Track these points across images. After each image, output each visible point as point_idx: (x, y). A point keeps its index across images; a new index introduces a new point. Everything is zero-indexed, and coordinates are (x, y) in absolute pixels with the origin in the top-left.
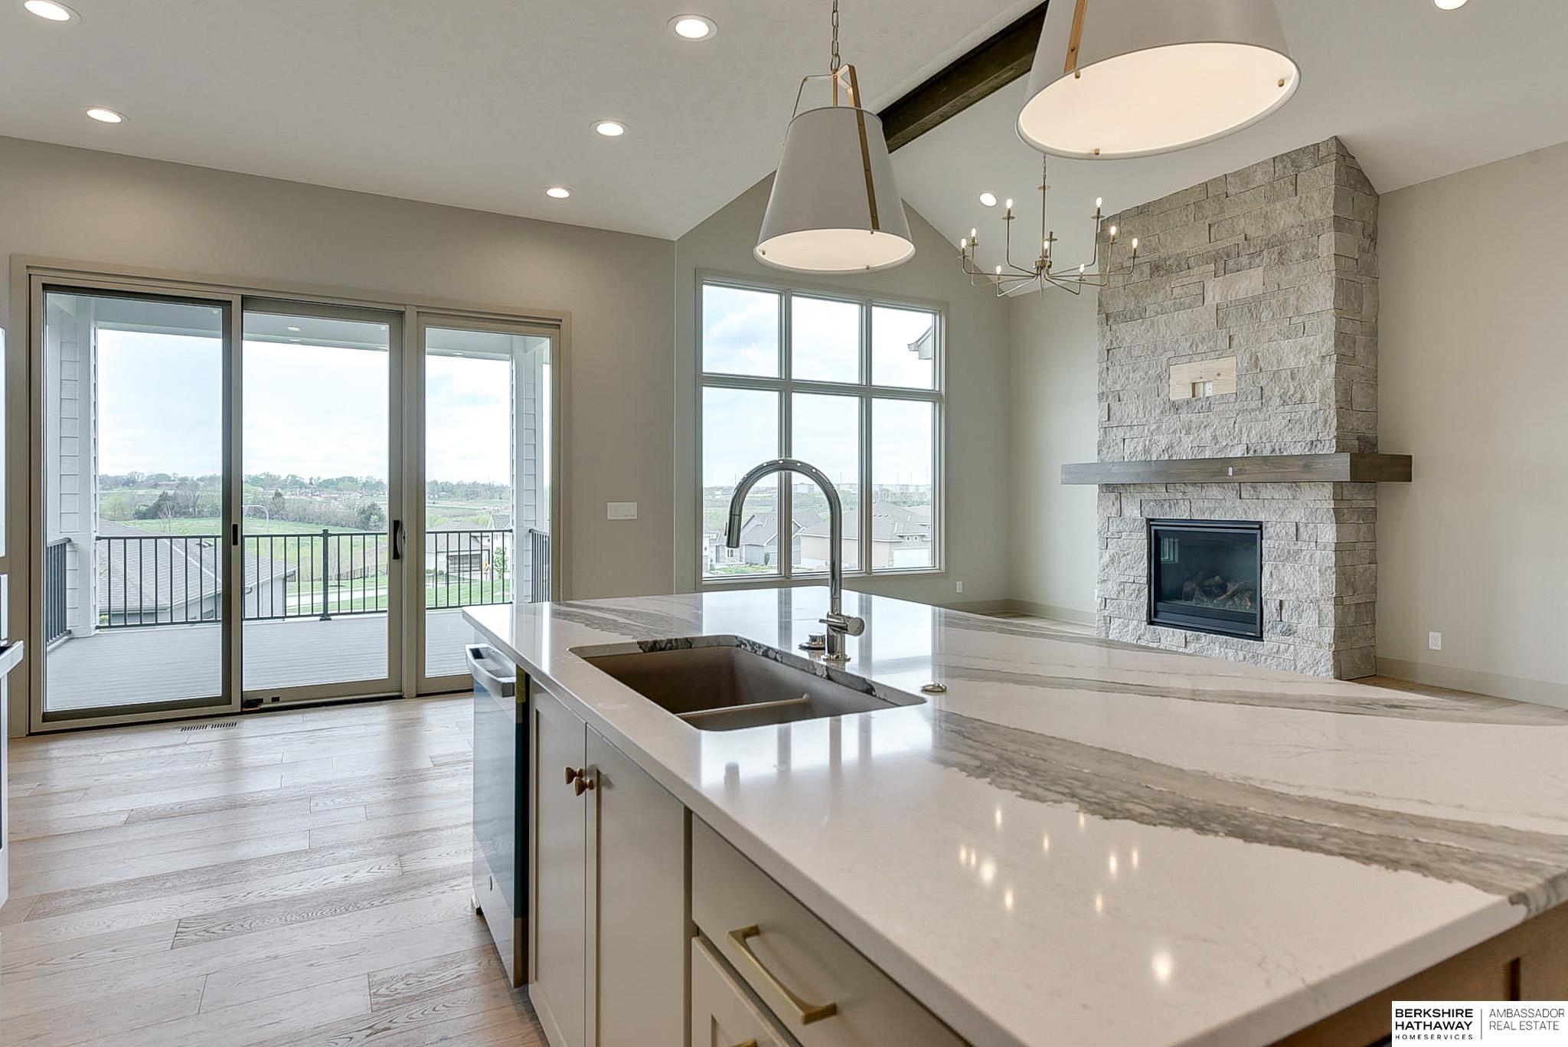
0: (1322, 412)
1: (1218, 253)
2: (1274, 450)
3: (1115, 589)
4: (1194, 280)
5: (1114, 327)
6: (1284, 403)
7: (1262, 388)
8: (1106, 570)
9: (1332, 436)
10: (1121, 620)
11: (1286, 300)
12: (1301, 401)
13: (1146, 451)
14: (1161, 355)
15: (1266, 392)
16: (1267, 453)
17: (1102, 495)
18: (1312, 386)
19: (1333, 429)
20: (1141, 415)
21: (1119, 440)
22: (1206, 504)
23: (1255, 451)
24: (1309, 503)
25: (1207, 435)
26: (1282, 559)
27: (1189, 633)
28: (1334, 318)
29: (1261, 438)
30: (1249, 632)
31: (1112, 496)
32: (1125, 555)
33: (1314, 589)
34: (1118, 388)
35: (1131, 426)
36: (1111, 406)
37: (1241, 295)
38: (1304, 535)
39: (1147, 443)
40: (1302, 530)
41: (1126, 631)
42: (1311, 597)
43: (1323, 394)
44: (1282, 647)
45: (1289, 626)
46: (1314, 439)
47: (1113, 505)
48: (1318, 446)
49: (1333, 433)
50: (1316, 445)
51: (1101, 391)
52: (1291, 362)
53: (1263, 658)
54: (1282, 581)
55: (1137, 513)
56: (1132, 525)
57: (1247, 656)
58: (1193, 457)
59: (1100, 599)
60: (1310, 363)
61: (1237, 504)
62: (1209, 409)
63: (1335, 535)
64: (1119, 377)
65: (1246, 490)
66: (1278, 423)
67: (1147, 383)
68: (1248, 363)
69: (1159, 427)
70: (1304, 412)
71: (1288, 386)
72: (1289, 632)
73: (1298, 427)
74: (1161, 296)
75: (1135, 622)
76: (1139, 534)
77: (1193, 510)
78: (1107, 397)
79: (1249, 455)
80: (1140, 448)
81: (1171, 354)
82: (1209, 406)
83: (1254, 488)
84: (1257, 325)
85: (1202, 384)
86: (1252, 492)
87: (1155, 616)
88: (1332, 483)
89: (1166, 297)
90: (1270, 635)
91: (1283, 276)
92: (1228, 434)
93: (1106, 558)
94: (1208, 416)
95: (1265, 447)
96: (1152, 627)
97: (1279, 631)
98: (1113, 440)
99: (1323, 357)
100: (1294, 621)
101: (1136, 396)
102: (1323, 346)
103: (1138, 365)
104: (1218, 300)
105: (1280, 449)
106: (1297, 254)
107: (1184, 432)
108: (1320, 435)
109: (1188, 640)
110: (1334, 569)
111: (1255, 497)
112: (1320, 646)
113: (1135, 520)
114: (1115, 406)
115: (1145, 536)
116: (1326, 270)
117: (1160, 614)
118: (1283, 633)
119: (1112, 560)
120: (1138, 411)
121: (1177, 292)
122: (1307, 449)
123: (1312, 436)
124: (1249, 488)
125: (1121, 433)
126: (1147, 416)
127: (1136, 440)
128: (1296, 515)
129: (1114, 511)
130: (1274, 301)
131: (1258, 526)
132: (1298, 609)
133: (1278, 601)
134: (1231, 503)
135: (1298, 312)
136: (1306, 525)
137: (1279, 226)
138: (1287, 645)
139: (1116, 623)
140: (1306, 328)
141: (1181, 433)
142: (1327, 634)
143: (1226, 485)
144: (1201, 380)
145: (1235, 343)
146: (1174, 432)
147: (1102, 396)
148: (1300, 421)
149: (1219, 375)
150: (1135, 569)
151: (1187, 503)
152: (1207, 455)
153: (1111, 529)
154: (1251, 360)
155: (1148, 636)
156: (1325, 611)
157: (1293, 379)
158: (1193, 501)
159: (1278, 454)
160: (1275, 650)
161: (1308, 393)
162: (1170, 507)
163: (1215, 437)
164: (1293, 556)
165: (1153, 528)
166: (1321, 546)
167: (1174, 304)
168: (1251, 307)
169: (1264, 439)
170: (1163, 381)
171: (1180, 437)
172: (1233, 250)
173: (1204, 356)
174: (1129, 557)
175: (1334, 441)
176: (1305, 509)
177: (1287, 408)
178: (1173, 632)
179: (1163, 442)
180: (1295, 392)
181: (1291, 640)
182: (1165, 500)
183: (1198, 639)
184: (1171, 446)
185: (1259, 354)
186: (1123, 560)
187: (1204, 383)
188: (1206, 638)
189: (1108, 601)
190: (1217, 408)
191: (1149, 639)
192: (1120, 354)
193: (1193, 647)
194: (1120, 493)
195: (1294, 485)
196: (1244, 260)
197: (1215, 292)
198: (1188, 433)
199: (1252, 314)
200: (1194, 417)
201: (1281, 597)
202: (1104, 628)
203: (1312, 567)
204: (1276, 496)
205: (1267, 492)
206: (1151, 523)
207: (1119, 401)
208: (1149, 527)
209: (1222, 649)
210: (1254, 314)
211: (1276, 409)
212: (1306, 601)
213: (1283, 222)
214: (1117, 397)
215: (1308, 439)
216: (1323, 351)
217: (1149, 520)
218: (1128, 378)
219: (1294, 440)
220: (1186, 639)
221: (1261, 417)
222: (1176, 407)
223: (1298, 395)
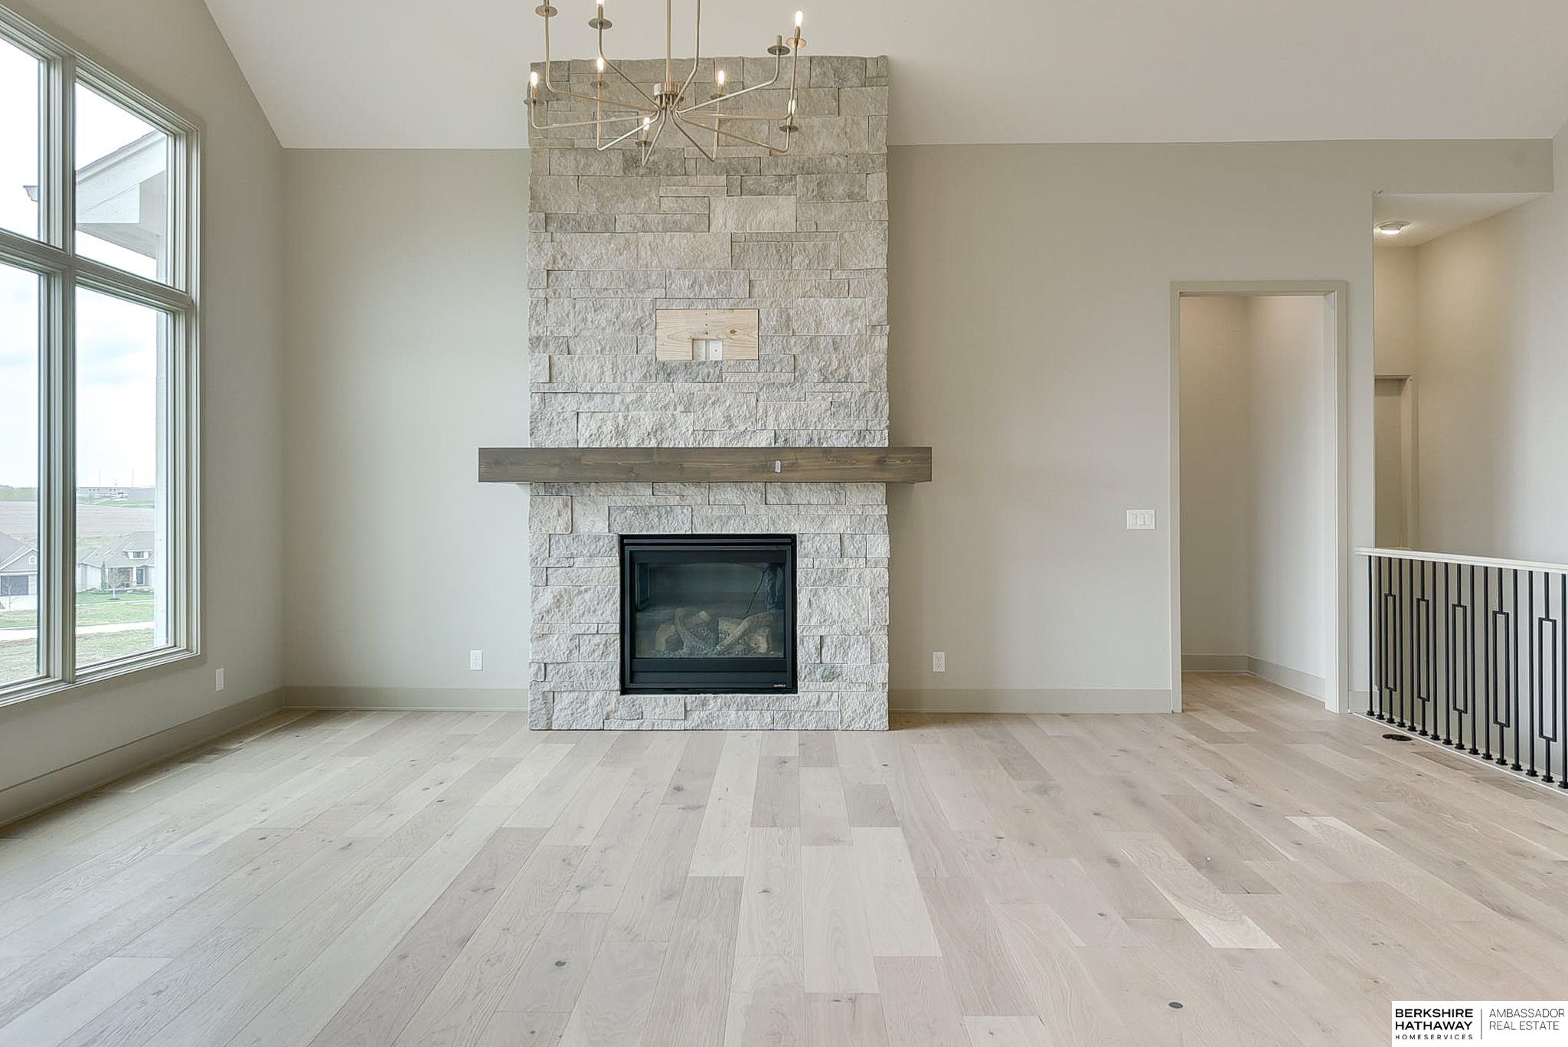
0: (872, 394)
1: (730, 163)
2: (811, 439)
3: (564, 647)
4: (695, 192)
5: (558, 236)
6: (825, 380)
7: (794, 355)
8: (547, 619)
9: (883, 425)
10: (572, 694)
11: (825, 247)
12: (846, 378)
13: (620, 433)
14: (642, 291)
15: (801, 364)
16: (801, 443)
17: (539, 499)
18: (859, 362)
19: (885, 417)
20: (608, 377)
21: (569, 414)
22: (716, 512)
23: (786, 440)
24: (857, 510)
25: (718, 413)
26: (823, 582)
27: (690, 697)
28: (885, 279)
29: (794, 423)
30: (778, 684)
31: (558, 502)
32: (580, 593)
33: (863, 617)
34: (567, 332)
35: (591, 394)
36: (555, 358)
37: (766, 228)
38: (850, 550)
39: (621, 419)
40: (846, 543)
41: (584, 711)
42: (861, 627)
43: (875, 373)
44: (824, 696)
45: (832, 667)
46: (863, 427)
47: (559, 515)
48: (867, 437)
49: (885, 423)
50: (865, 436)
51: (534, 334)
52: (833, 327)
53: (798, 715)
54: (823, 611)
55: (601, 527)
56: (593, 547)
57: (776, 717)
58: (696, 445)
59: (535, 667)
60: (856, 331)
61: (763, 512)
62: (720, 379)
63: (889, 548)
64: (568, 316)
65: (774, 493)
66: (817, 405)
67: (619, 330)
68: (777, 321)
69: (639, 399)
70: (850, 393)
71: (829, 357)
72: (831, 675)
73: (842, 412)
74: (642, 205)
75: (599, 695)
76: (606, 559)
77: (695, 521)
78: (546, 345)
79: (777, 445)
80: (608, 427)
81: (660, 292)
82: (716, 373)
83: (785, 489)
84: (787, 272)
85: (704, 342)
86: (783, 495)
87: (632, 682)
88: (884, 484)
89: (650, 208)
90: (807, 684)
91: (822, 215)
92: (748, 415)
93: (547, 598)
94: (717, 389)
95: (799, 435)
96: (628, 697)
97: (819, 677)
98: (559, 414)
99: (874, 327)
100: (838, 660)
101: (599, 349)
102: (874, 313)
103: (602, 301)
104: (731, 227)
105: (819, 439)
106: (840, 190)
107: (680, 408)
108: (870, 424)
109: (688, 709)
110: (887, 591)
111: (785, 502)
112: (872, 689)
113: (597, 538)
114: (561, 361)
115: (616, 560)
116: (878, 218)
117: (639, 677)
118: (825, 678)
119: (558, 603)
120: (603, 373)
121: (667, 204)
122: (854, 441)
123: (859, 425)
124: (778, 489)
125: (571, 404)
126: (619, 380)
127: (601, 416)
128: (839, 524)
129: (560, 526)
130: (810, 245)
131: (789, 541)
132: (843, 646)
133: (817, 639)
134: (753, 510)
135: (840, 265)
136: (852, 536)
137: (815, 147)
138: (829, 694)
139: (564, 700)
140: (852, 288)
141: (675, 410)
142: (881, 672)
143: (745, 486)
144: (706, 337)
145: (757, 291)
146: (665, 407)
147: (536, 342)
148: (845, 405)
149: (733, 332)
150: (599, 613)
151: (687, 511)
152: (717, 442)
153: (555, 553)
154: (781, 317)
155: (622, 712)
156: (877, 644)
157: (835, 349)
158: (696, 508)
159: (816, 445)
160: (814, 702)
161: (854, 371)
162: (660, 517)
163: (728, 419)
164: (838, 577)
165: (628, 549)
166: (871, 563)
167: (664, 221)
168: (781, 245)
169: (798, 425)
170: (646, 331)
171: (673, 415)
172: (752, 165)
173: (713, 302)
174: (587, 596)
175: (886, 431)
176: (851, 516)
177: (828, 386)
178: (665, 700)
179: (648, 421)
180: (839, 367)
181: (833, 685)
182: (650, 507)
183: (704, 704)
184: (659, 428)
185: (791, 312)
186: (577, 601)
187: (707, 341)
188: (715, 701)
189: (550, 668)
190: (729, 378)
191: (625, 717)
192: (569, 280)
193: (695, 719)
194: (572, 496)
195: (837, 485)
196: (769, 181)
197: (726, 216)
198: (687, 411)
199: (781, 257)
200: (695, 387)
201: (822, 631)
202: (544, 711)
203: (860, 590)
204: (814, 500)
205: (802, 494)
206: (625, 541)
207: (569, 354)
208: (622, 546)
209: (740, 713)
210: (784, 258)
211: (814, 386)
212: (854, 634)
213: (821, 144)
214: (565, 346)
215: (855, 428)
216: (874, 318)
217: (622, 537)
218: (584, 320)
219: (838, 428)
220: (685, 707)
221: (793, 395)
222: (667, 371)
223: (843, 371)
